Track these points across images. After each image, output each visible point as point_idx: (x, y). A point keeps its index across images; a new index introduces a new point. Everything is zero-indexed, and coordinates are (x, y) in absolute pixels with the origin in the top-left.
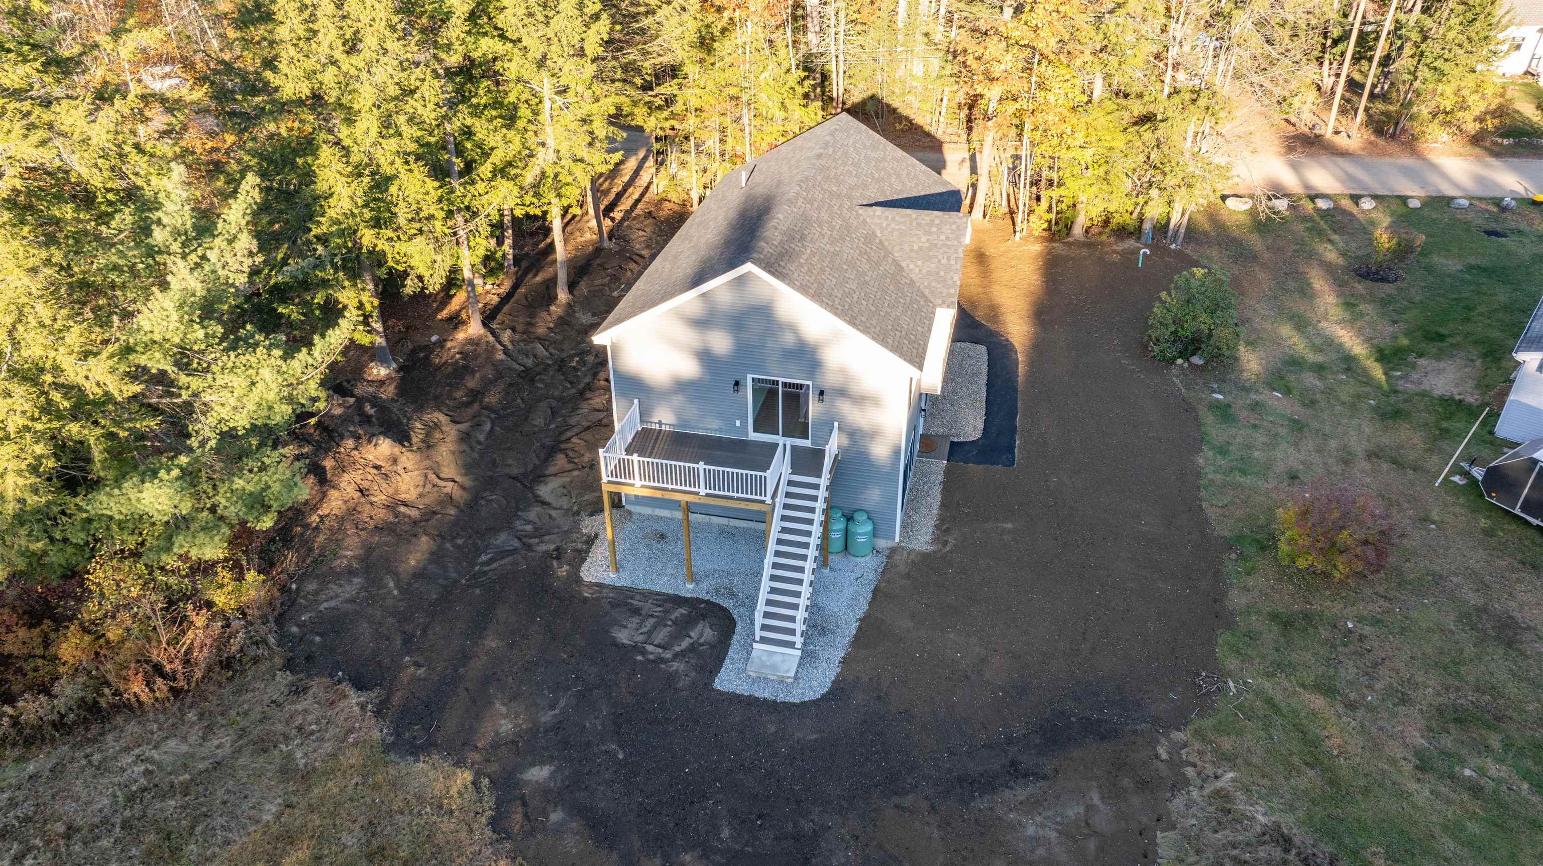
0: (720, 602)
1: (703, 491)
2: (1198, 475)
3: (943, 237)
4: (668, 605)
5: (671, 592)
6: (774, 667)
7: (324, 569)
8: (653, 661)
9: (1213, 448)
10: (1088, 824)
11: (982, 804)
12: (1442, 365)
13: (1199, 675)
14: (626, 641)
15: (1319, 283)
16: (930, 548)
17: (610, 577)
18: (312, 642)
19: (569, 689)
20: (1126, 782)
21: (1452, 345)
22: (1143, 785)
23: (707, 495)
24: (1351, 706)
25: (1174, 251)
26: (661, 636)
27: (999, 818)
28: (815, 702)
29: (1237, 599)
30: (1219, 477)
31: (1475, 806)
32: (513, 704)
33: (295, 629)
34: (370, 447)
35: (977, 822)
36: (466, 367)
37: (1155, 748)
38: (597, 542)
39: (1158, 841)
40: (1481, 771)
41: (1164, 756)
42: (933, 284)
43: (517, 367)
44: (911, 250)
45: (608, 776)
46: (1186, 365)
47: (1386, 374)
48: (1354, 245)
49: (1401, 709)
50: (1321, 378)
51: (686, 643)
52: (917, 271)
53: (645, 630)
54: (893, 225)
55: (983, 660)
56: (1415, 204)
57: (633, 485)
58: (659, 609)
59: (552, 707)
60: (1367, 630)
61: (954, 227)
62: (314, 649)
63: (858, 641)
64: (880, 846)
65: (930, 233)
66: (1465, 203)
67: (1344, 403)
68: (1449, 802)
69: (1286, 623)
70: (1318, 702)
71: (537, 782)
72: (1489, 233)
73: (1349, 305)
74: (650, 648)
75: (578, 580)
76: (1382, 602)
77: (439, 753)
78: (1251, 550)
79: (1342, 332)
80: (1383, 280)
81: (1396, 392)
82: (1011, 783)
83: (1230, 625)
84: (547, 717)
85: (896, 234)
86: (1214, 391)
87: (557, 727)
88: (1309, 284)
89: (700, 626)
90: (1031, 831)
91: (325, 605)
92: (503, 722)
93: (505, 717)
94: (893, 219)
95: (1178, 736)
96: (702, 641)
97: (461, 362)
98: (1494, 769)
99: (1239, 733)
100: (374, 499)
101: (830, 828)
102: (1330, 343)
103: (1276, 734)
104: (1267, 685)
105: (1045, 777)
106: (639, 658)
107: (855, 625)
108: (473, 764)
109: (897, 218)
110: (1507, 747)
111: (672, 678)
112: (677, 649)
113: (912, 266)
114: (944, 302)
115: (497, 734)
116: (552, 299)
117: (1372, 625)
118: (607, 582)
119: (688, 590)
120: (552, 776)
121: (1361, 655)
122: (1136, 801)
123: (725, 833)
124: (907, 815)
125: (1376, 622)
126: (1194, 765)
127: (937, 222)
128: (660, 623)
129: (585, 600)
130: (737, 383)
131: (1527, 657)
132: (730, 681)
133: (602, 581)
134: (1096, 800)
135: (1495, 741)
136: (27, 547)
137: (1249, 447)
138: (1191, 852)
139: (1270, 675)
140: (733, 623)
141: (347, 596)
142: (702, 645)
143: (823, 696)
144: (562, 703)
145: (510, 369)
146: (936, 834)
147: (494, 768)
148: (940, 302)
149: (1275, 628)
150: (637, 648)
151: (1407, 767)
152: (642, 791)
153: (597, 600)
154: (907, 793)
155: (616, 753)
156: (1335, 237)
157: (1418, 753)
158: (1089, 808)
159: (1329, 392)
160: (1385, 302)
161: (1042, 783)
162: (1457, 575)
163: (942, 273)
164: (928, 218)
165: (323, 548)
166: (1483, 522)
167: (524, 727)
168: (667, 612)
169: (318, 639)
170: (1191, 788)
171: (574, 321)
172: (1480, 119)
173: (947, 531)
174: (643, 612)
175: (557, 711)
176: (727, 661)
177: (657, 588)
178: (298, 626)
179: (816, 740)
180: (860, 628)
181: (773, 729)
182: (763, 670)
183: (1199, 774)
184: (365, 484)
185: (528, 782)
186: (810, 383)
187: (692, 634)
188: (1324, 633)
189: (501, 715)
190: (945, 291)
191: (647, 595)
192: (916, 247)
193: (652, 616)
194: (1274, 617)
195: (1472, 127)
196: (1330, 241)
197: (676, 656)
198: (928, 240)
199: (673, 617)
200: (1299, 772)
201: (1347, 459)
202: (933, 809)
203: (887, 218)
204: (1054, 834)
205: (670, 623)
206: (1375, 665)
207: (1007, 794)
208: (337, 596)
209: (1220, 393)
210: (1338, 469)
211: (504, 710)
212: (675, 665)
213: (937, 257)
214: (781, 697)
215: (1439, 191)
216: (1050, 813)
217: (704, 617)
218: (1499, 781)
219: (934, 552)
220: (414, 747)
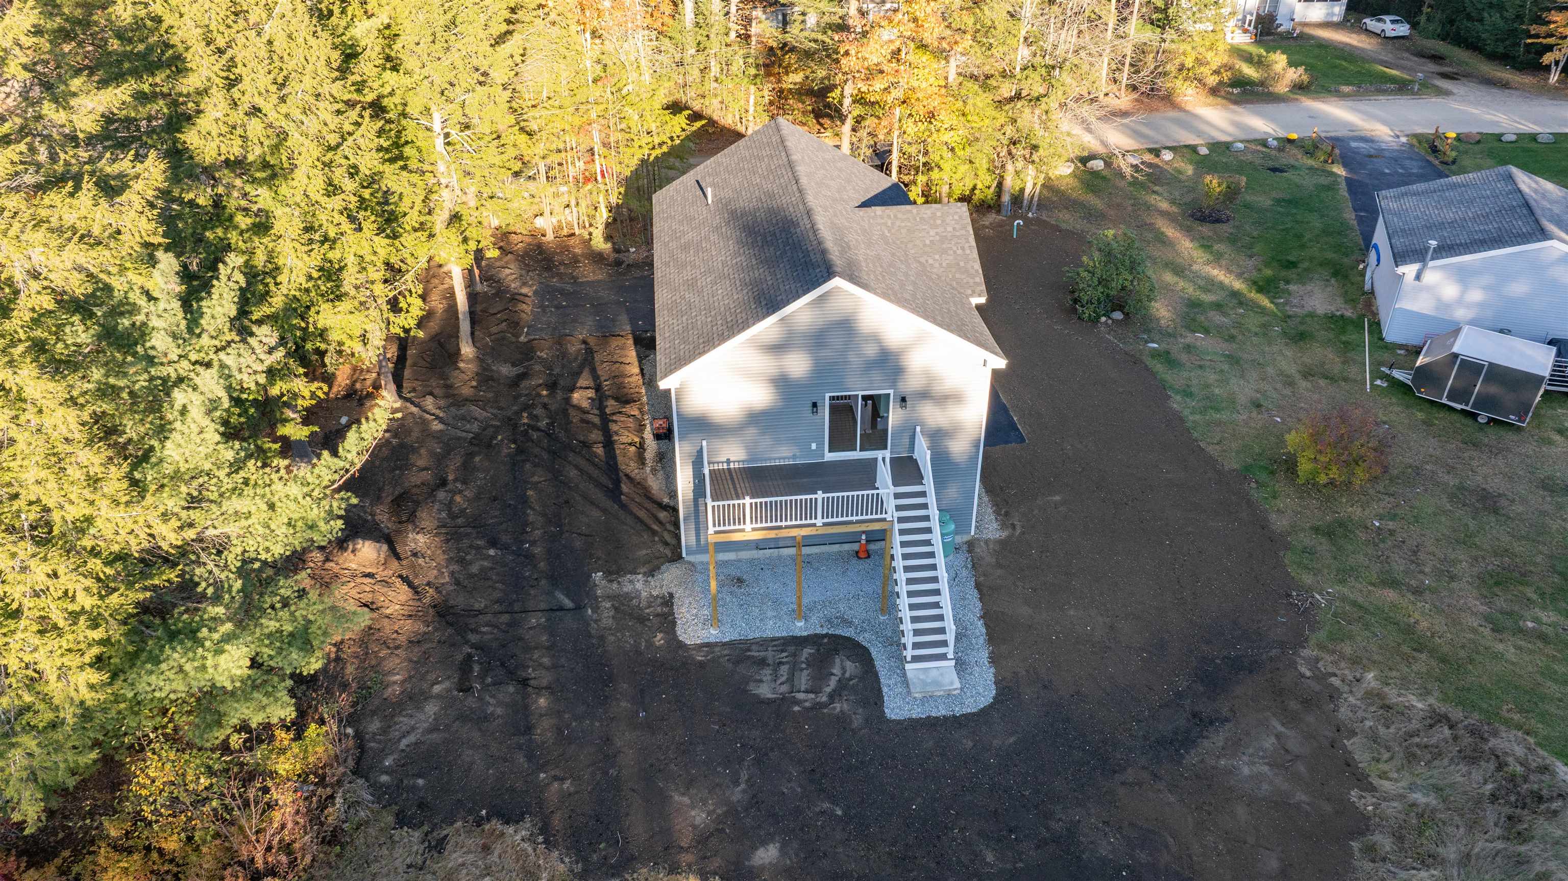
0: (839, 632)
1: (819, 522)
2: (1182, 420)
3: (950, 229)
4: (792, 649)
5: (784, 634)
6: (936, 683)
7: (377, 702)
8: (812, 708)
9: (1178, 392)
10: (1287, 751)
11: (1192, 758)
12: (1309, 288)
13: (1290, 596)
14: (770, 696)
15: (1170, 232)
16: (1004, 534)
17: (713, 634)
18: (414, 787)
19: (743, 760)
20: (1293, 705)
21: (1305, 270)
22: (1307, 703)
23: (825, 524)
24: (1418, 592)
25: (1033, 219)
26: (803, 681)
27: (1213, 768)
28: (991, 706)
29: (1279, 523)
30: (1197, 417)
31: (1550, 650)
32: (693, 791)
33: (384, 778)
34: (348, 555)
35: (1198, 776)
36: (402, 445)
37: (1296, 668)
38: (675, 600)
39: (1350, 748)
40: (1536, 620)
41: (1308, 674)
42: (957, 276)
43: (464, 434)
44: (925, 245)
45: (839, 835)
46: (1110, 322)
47: (1272, 302)
48: (1177, 193)
49: (1454, 585)
50: (1225, 314)
51: (833, 682)
52: (937, 265)
53: (783, 679)
54: (898, 223)
55: (1112, 627)
56: (1204, 151)
57: (743, 530)
58: (785, 654)
59: (736, 783)
60: (1391, 525)
61: (956, 217)
62: (421, 794)
63: (992, 638)
64: (1132, 825)
65: (937, 227)
66: (1241, 146)
67: (1256, 334)
68: (1531, 652)
69: (1329, 532)
70: (1391, 595)
71: (770, 863)
72: (1274, 170)
73: (1206, 247)
74: (801, 696)
75: (681, 645)
76: (1387, 498)
77: (645, 866)
78: (1263, 476)
79: (1215, 272)
80: (1218, 221)
81: (1289, 317)
82: (1205, 733)
83: (1287, 547)
84: (737, 794)
85: (904, 231)
86: (1147, 342)
87: (754, 802)
88: (1162, 233)
89: (838, 661)
90: (1246, 771)
91: (405, 742)
92: (693, 813)
93: (693, 807)
94: (895, 216)
95: (1306, 653)
96: (847, 675)
97: (394, 441)
98: (1543, 616)
99: (1351, 637)
100: (388, 611)
101: (1079, 821)
102: (1211, 285)
103: (1377, 631)
104: (1345, 590)
105: (1227, 720)
106: (796, 708)
107: (980, 623)
108: (689, 866)
109: (900, 216)
110: (1542, 595)
111: (842, 720)
112: (828, 690)
113: (931, 261)
114: (974, 292)
115: (695, 827)
116: (454, 356)
117: (1391, 520)
118: (712, 640)
119: (800, 628)
120: (783, 851)
121: (1399, 547)
122: (1310, 719)
123: (990, 858)
124: (1137, 788)
125: (1393, 517)
126: (1335, 675)
127: (939, 214)
128: (794, 668)
129: (702, 665)
130: (815, 405)
131: (1513, 520)
132: (900, 708)
133: (706, 641)
134: (1280, 728)
135: (1530, 593)
136: (76, 762)
137: (1208, 386)
138: (1383, 750)
139: (1342, 582)
140: (866, 650)
141: (426, 725)
142: (850, 679)
143: (994, 698)
144: (744, 775)
145: (459, 438)
146: (1172, 799)
147: (716, 863)
148: (969, 292)
149: (1323, 540)
150: (785, 701)
151: (1487, 632)
152: (884, 841)
153: (713, 660)
154: (1125, 769)
155: (833, 811)
156: (1156, 188)
157: (1488, 618)
158: (1278, 736)
159: (1238, 325)
160: (1232, 240)
161: (1228, 726)
162: (1427, 463)
163: (962, 264)
164: (928, 212)
165: (359, 680)
166: (1420, 415)
167: (719, 811)
168: (794, 655)
169: (421, 782)
170: (1345, 695)
171: (496, 376)
172: (1216, 72)
173: (1007, 514)
174: (770, 661)
175: (743, 786)
176: (885, 690)
177: (769, 634)
178: (387, 773)
179: (1015, 743)
180: (986, 625)
181: (970, 744)
182: (928, 689)
183: (1343, 681)
184: (367, 598)
185: (762, 868)
186: (891, 392)
187: (835, 671)
188: (1363, 536)
189: (686, 806)
190: (971, 281)
191: (764, 643)
192: (928, 242)
193: (780, 663)
194: (1316, 530)
195: (1213, 80)
196: (1154, 192)
197: (831, 697)
198: (937, 234)
199: (803, 659)
200: (1414, 658)
201: (1290, 383)
202: (1156, 776)
203: (889, 217)
204: (1266, 768)
205: (804, 666)
206: (1415, 553)
207: (1206, 743)
208: (413, 728)
209: (1153, 342)
210: (1287, 392)
211: (686, 800)
212: (838, 706)
213: (951, 248)
214: (958, 711)
215: (1213, 138)
216: (1251, 750)
217: (836, 651)
218: (1554, 625)
219: (1009, 537)
220: (612, 867)
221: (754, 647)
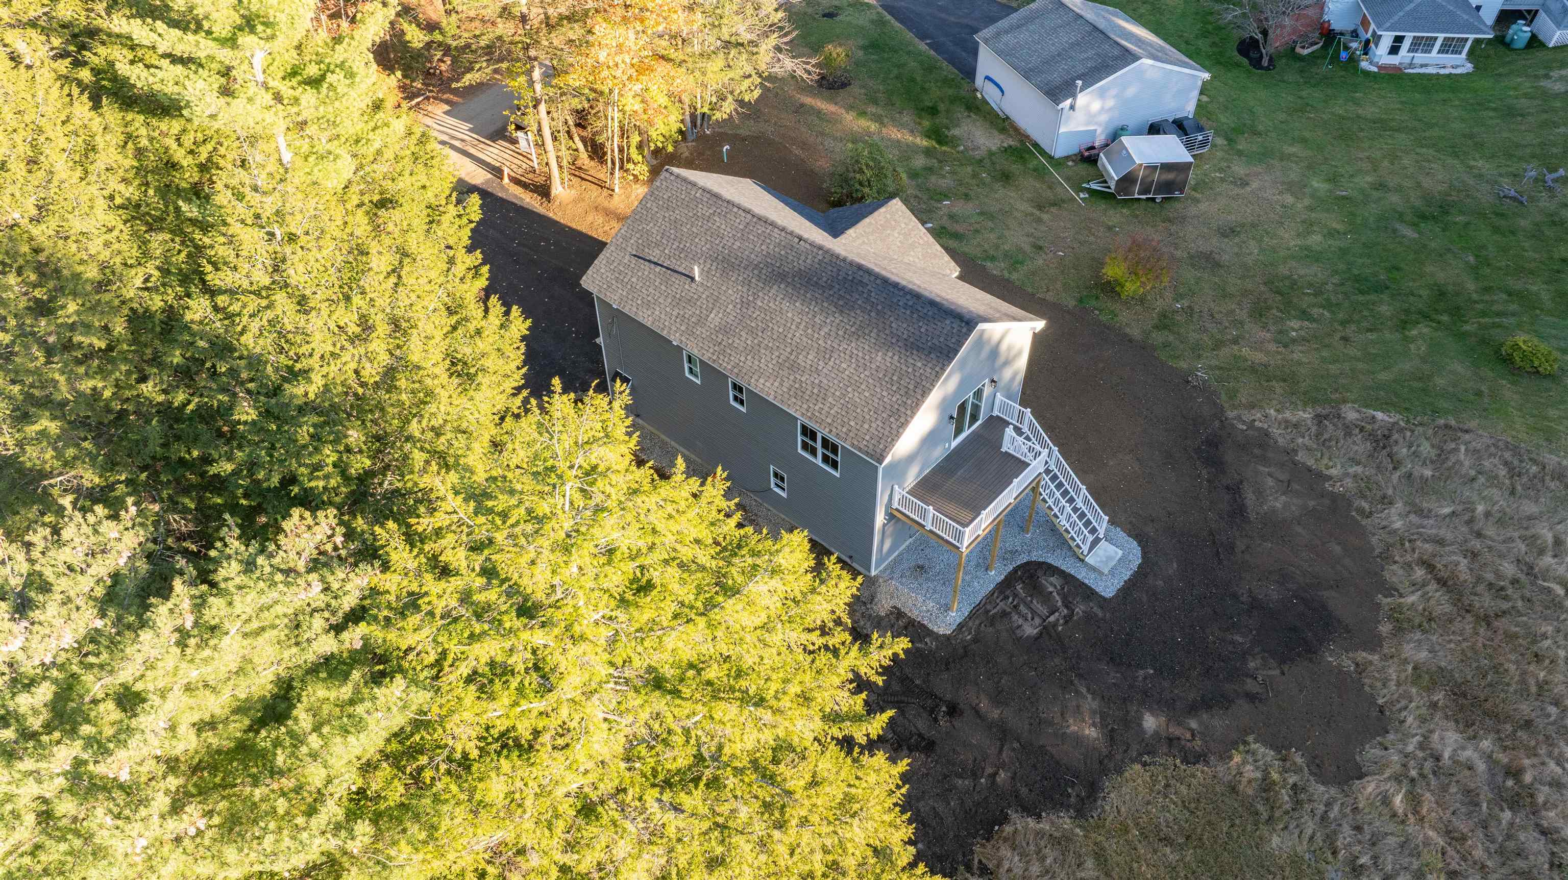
0: (1019, 562)
4: (1009, 592)
5: (993, 585)
6: (1109, 558)
8: (1067, 622)
9: (984, 260)
10: (1281, 481)
11: (1252, 515)
12: (965, 128)
13: (1189, 382)
15: (824, 109)
17: (955, 616)
22: (1261, 447)
25: (712, 134)
26: (1041, 608)
27: (1266, 514)
28: (1144, 552)
29: (1135, 333)
30: (1016, 275)
35: (1265, 524)
37: (1236, 428)
38: (903, 610)
39: (1303, 461)
41: (1244, 428)
44: (899, 247)
51: (1057, 597)
53: (1029, 615)
55: (1138, 460)
58: (1010, 599)
59: (1085, 697)
64: (1269, 572)
67: (978, 186)
68: (1308, 351)
69: (1163, 326)
70: (1227, 351)
71: (1157, 726)
72: (829, 15)
74: (1052, 619)
75: (948, 638)
77: (1103, 781)
78: (1094, 303)
80: (844, 84)
81: (981, 161)
82: (1242, 496)
83: (1153, 347)
84: (1093, 703)
87: (1106, 700)
88: (819, 112)
89: (1042, 582)
90: (1279, 505)
92: (1087, 732)
93: (1082, 729)
95: (1231, 415)
96: (1058, 587)
99: (1237, 391)
101: (1250, 588)
102: (904, 152)
103: (1243, 379)
104: (1206, 361)
112: (1060, 603)
115: (1098, 739)
118: (959, 620)
119: (996, 575)
120: (1154, 714)
121: (1202, 316)
122: (1271, 455)
124: (1251, 550)
125: (1181, 296)
126: (1255, 420)
128: (1027, 604)
131: (1231, 267)
132: (1106, 587)
133: (957, 623)
134: (1266, 469)
135: (1277, 313)
138: (1315, 453)
140: (1047, 564)
142: (1063, 588)
143: (1140, 546)
144: (1083, 690)
146: (1269, 545)
147: (1133, 748)
149: (1167, 333)
150: (1047, 630)
152: (1188, 670)
153: (977, 633)
154: (1234, 543)
155: (1148, 673)
157: (1276, 341)
158: (1269, 475)
161: (1245, 484)
167: (1097, 720)
168: (1015, 595)
170: (1271, 431)
174: (1009, 609)
175: (1090, 696)
176: (1087, 582)
177: (985, 592)
179: (1178, 566)
181: (1161, 582)
182: (1110, 564)
183: (1261, 422)
187: (1049, 589)
188: (1180, 319)
191: (990, 600)
192: (898, 244)
193: (1015, 606)
194: (1157, 327)
197: (1067, 607)
199: (1023, 594)
200: (1271, 386)
202: (1251, 537)
204: (1284, 498)
205: (1029, 598)
206: (1212, 316)
207: (1248, 502)
212: (1077, 610)
213: (915, 241)
214: (1133, 567)
216: (1268, 492)
217: (1034, 575)
220: (1088, 797)
221: (988, 607)
